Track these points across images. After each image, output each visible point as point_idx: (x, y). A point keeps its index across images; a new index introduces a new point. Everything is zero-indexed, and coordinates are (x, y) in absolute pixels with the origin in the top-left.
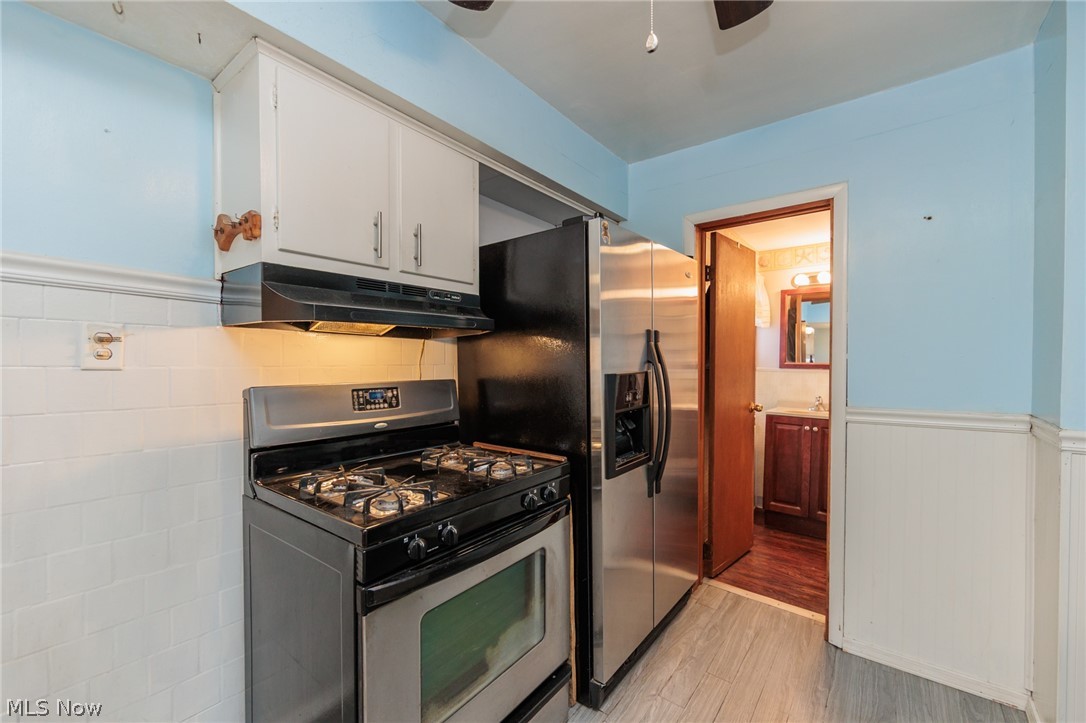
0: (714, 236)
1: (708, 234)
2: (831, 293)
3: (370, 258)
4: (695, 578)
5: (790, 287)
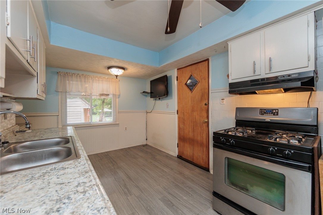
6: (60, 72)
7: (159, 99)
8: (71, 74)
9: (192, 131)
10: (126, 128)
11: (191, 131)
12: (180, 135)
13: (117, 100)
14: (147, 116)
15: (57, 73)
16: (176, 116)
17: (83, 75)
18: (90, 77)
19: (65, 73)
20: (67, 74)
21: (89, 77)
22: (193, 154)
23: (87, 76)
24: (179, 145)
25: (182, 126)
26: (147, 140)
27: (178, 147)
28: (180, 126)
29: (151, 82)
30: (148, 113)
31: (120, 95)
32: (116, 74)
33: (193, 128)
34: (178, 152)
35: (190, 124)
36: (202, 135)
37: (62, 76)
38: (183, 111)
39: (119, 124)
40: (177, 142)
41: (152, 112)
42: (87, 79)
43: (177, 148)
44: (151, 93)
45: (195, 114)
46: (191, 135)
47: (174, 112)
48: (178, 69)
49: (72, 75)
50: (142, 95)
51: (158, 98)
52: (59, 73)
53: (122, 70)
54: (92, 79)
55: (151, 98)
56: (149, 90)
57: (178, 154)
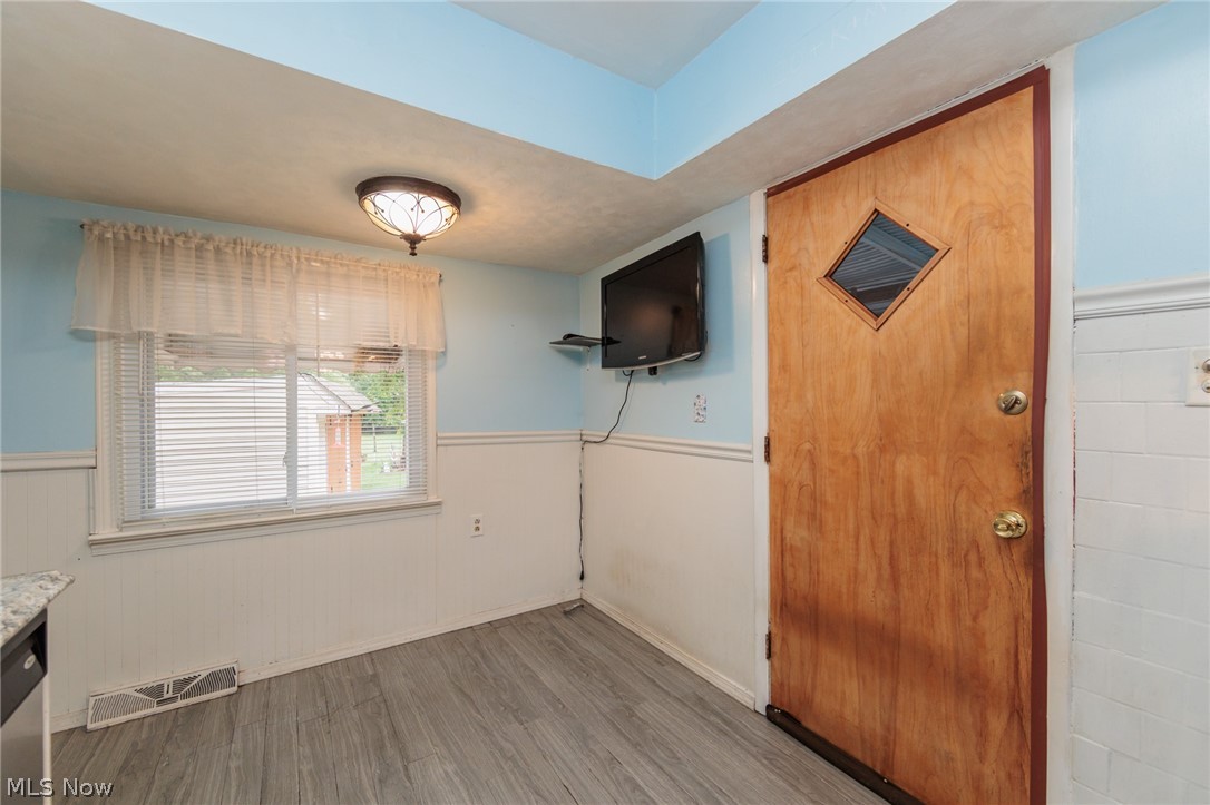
6: (97, 222)
7: (653, 371)
8: (166, 237)
9: (879, 579)
10: (478, 521)
11: (872, 576)
12: (784, 587)
13: (431, 377)
14: (582, 457)
15: (82, 226)
16: (761, 472)
17: (235, 243)
18: (278, 257)
19: (131, 226)
20: (144, 238)
21: (272, 255)
22: (889, 728)
23: (261, 250)
24: (776, 647)
25: (797, 534)
26: (582, 578)
27: (769, 656)
28: (788, 535)
29: (607, 283)
30: (587, 446)
31: (444, 353)
32: (409, 230)
33: (893, 560)
34: (772, 685)
35: (865, 533)
36: (975, 618)
37: (111, 243)
38: (807, 446)
39: (438, 504)
40: (762, 626)
41: (609, 441)
42: (263, 265)
43: (766, 663)
44: (607, 341)
45: (907, 466)
46: (872, 600)
47: (749, 448)
48: (770, 194)
49: (172, 241)
50: (560, 351)
51: (647, 367)
52: (91, 230)
53: (442, 203)
54: (290, 265)
55: (603, 367)
56: (593, 328)
57: (767, 701)
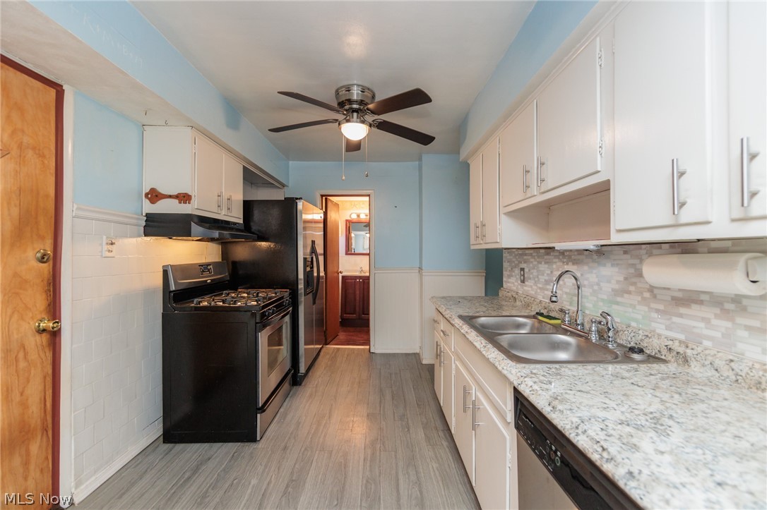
0: (326, 199)
1: (324, 198)
2: (369, 222)
3: (215, 209)
4: (321, 346)
5: (349, 219)
